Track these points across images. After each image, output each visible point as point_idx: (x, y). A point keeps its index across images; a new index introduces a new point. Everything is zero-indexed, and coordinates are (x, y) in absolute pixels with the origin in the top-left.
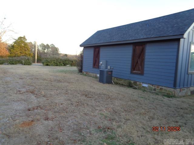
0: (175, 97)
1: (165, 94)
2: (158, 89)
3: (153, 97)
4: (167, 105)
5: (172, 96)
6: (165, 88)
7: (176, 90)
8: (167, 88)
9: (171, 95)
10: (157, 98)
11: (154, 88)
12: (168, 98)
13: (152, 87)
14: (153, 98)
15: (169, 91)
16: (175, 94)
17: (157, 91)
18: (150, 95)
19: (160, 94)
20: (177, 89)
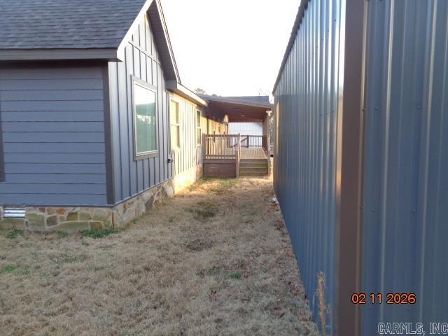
0: (116, 232)
1: (85, 229)
2: (62, 219)
3: (49, 251)
4: (103, 272)
5: (108, 229)
6: (84, 211)
7: (115, 212)
8: (90, 209)
9: (104, 228)
10: (64, 252)
11: (46, 215)
12: (98, 242)
13: (39, 213)
14: (51, 257)
15: (96, 218)
16: (115, 222)
17: (59, 223)
18: (39, 248)
19: (69, 231)
20: (117, 207)
